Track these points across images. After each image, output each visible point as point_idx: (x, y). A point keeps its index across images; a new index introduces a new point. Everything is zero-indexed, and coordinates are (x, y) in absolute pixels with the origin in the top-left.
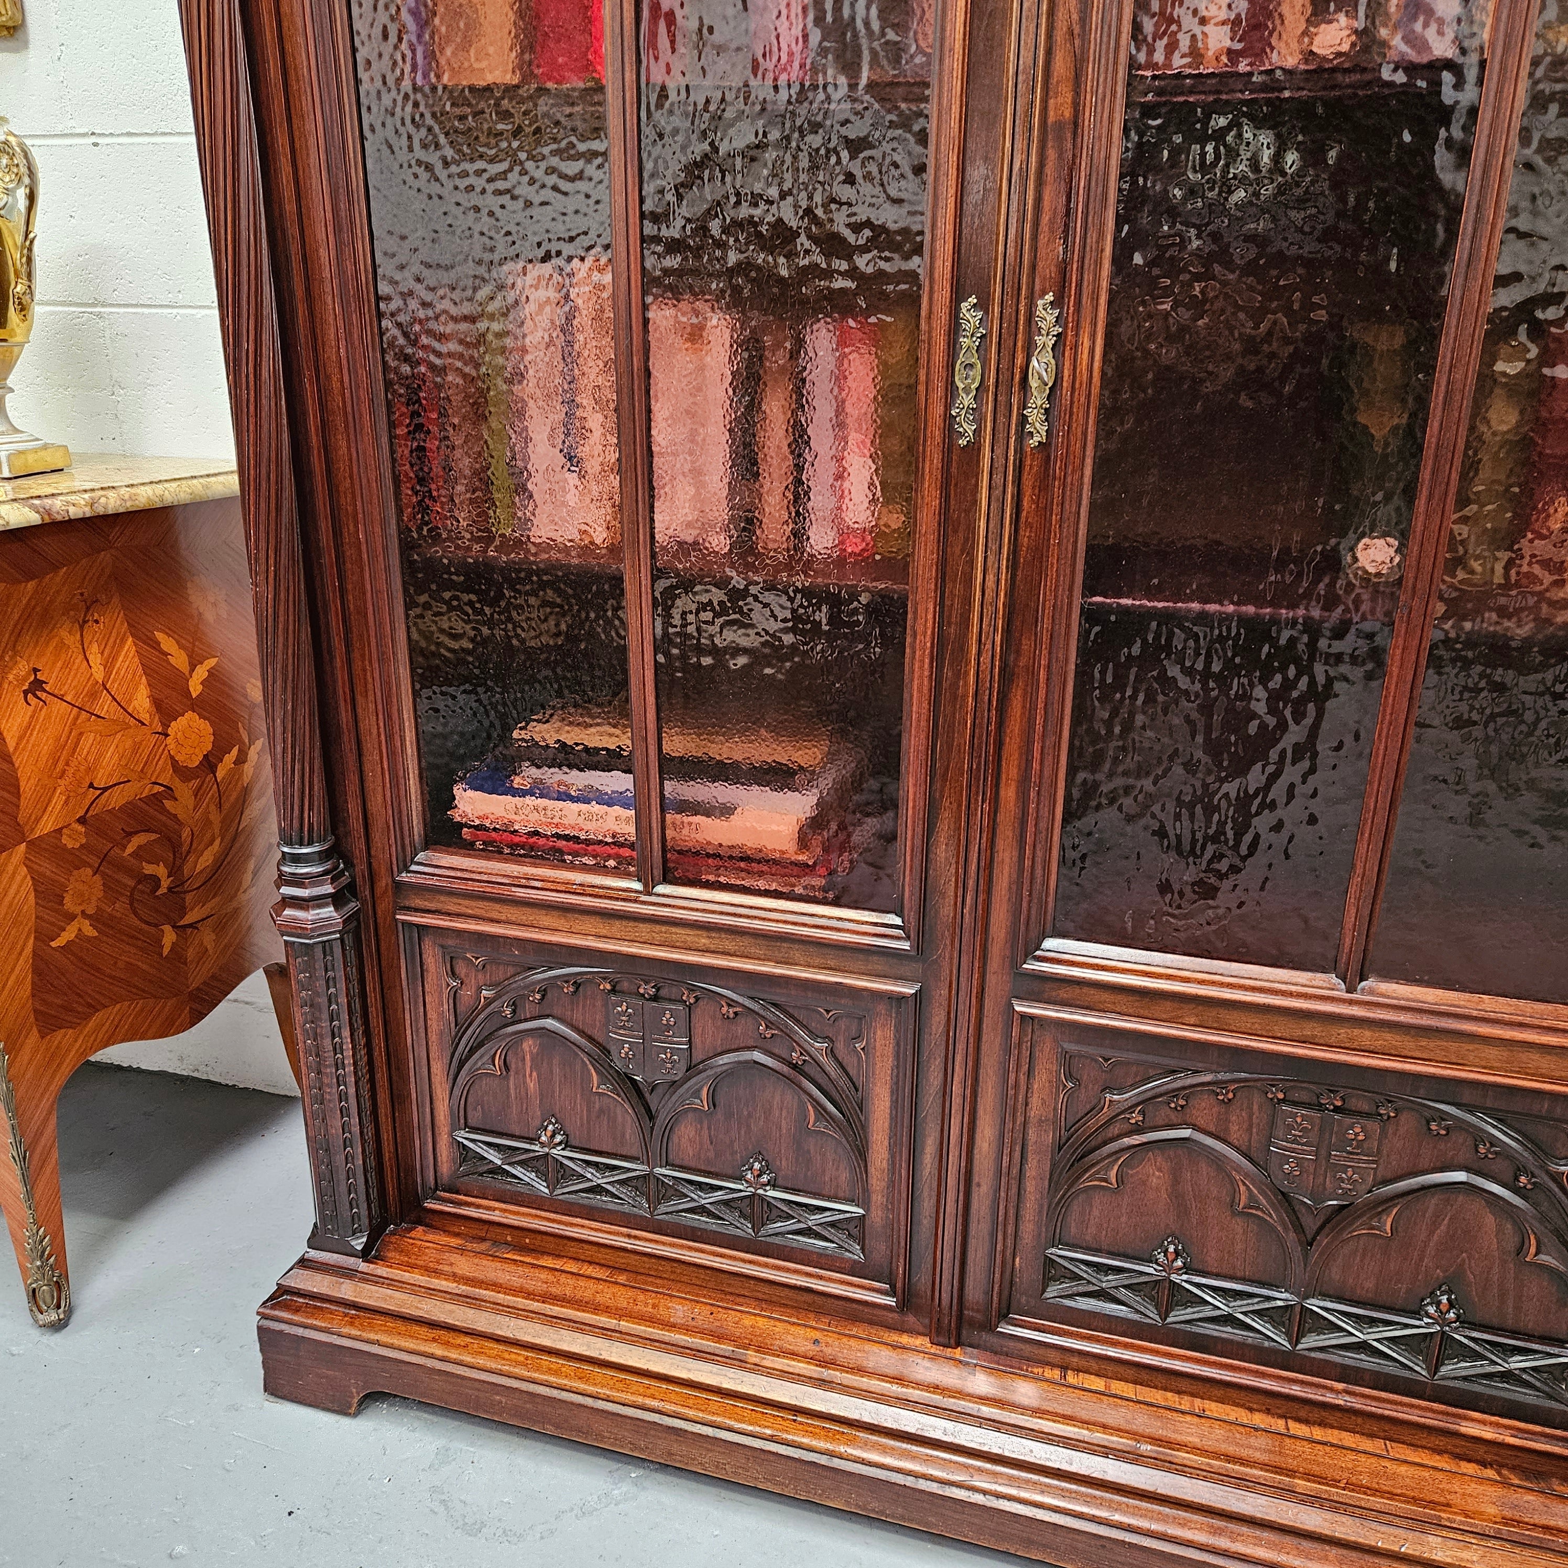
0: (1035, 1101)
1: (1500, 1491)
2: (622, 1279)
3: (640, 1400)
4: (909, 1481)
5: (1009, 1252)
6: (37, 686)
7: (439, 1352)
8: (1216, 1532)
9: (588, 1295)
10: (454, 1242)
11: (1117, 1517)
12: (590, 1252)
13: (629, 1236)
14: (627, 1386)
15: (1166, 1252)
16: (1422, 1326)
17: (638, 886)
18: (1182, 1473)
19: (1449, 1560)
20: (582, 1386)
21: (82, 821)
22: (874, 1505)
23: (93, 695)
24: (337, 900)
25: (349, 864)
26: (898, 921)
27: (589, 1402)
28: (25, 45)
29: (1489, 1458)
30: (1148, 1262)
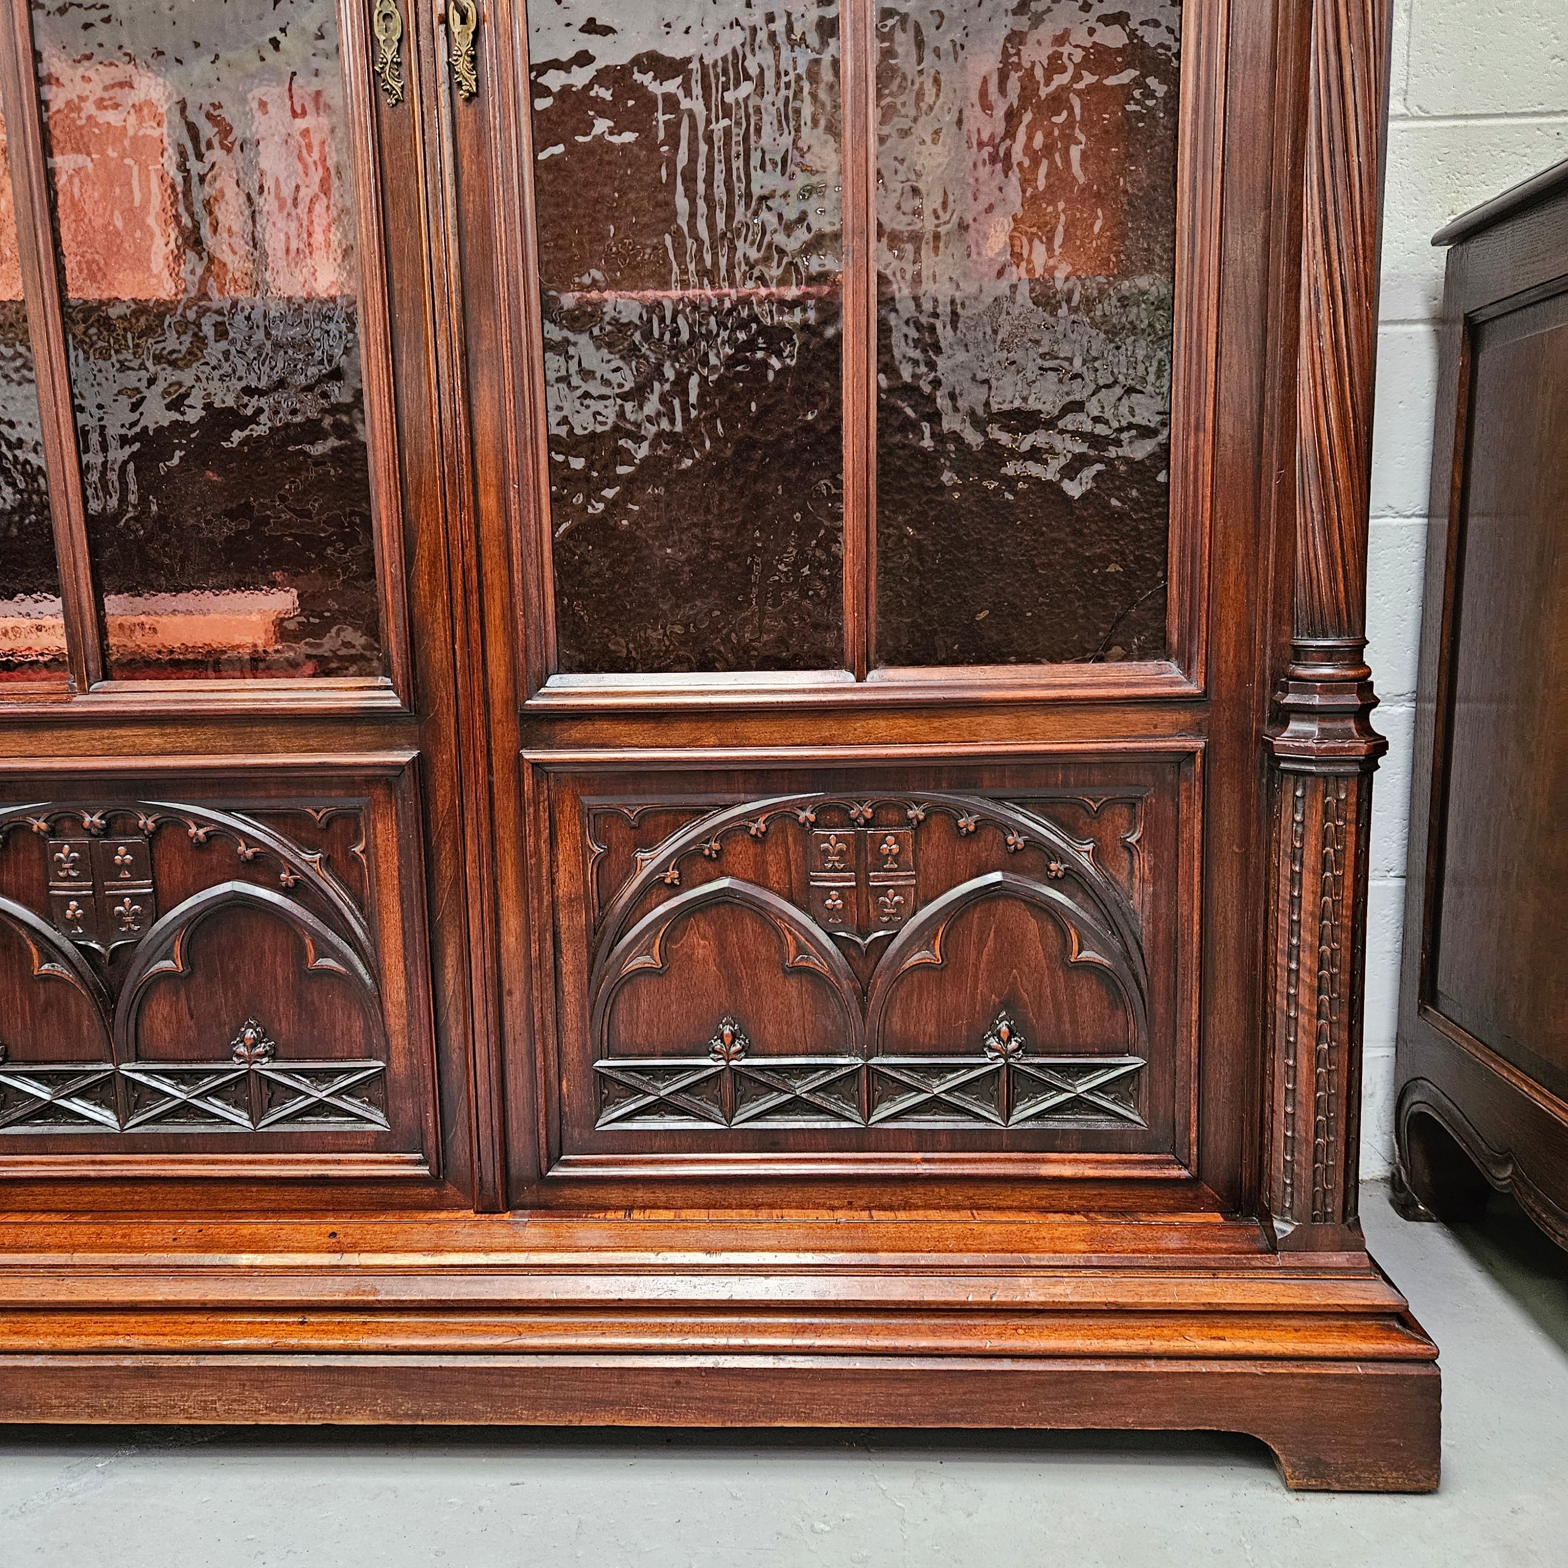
0: (562, 877)
1: (1089, 1229)
5: (553, 1072)
12: (42, 1194)
13: (93, 1162)
15: (721, 1038)
16: (988, 1064)
18: (759, 1273)
19: (1042, 1299)
22: (410, 1406)
26: (388, 681)
29: (1075, 1204)
30: (706, 1055)
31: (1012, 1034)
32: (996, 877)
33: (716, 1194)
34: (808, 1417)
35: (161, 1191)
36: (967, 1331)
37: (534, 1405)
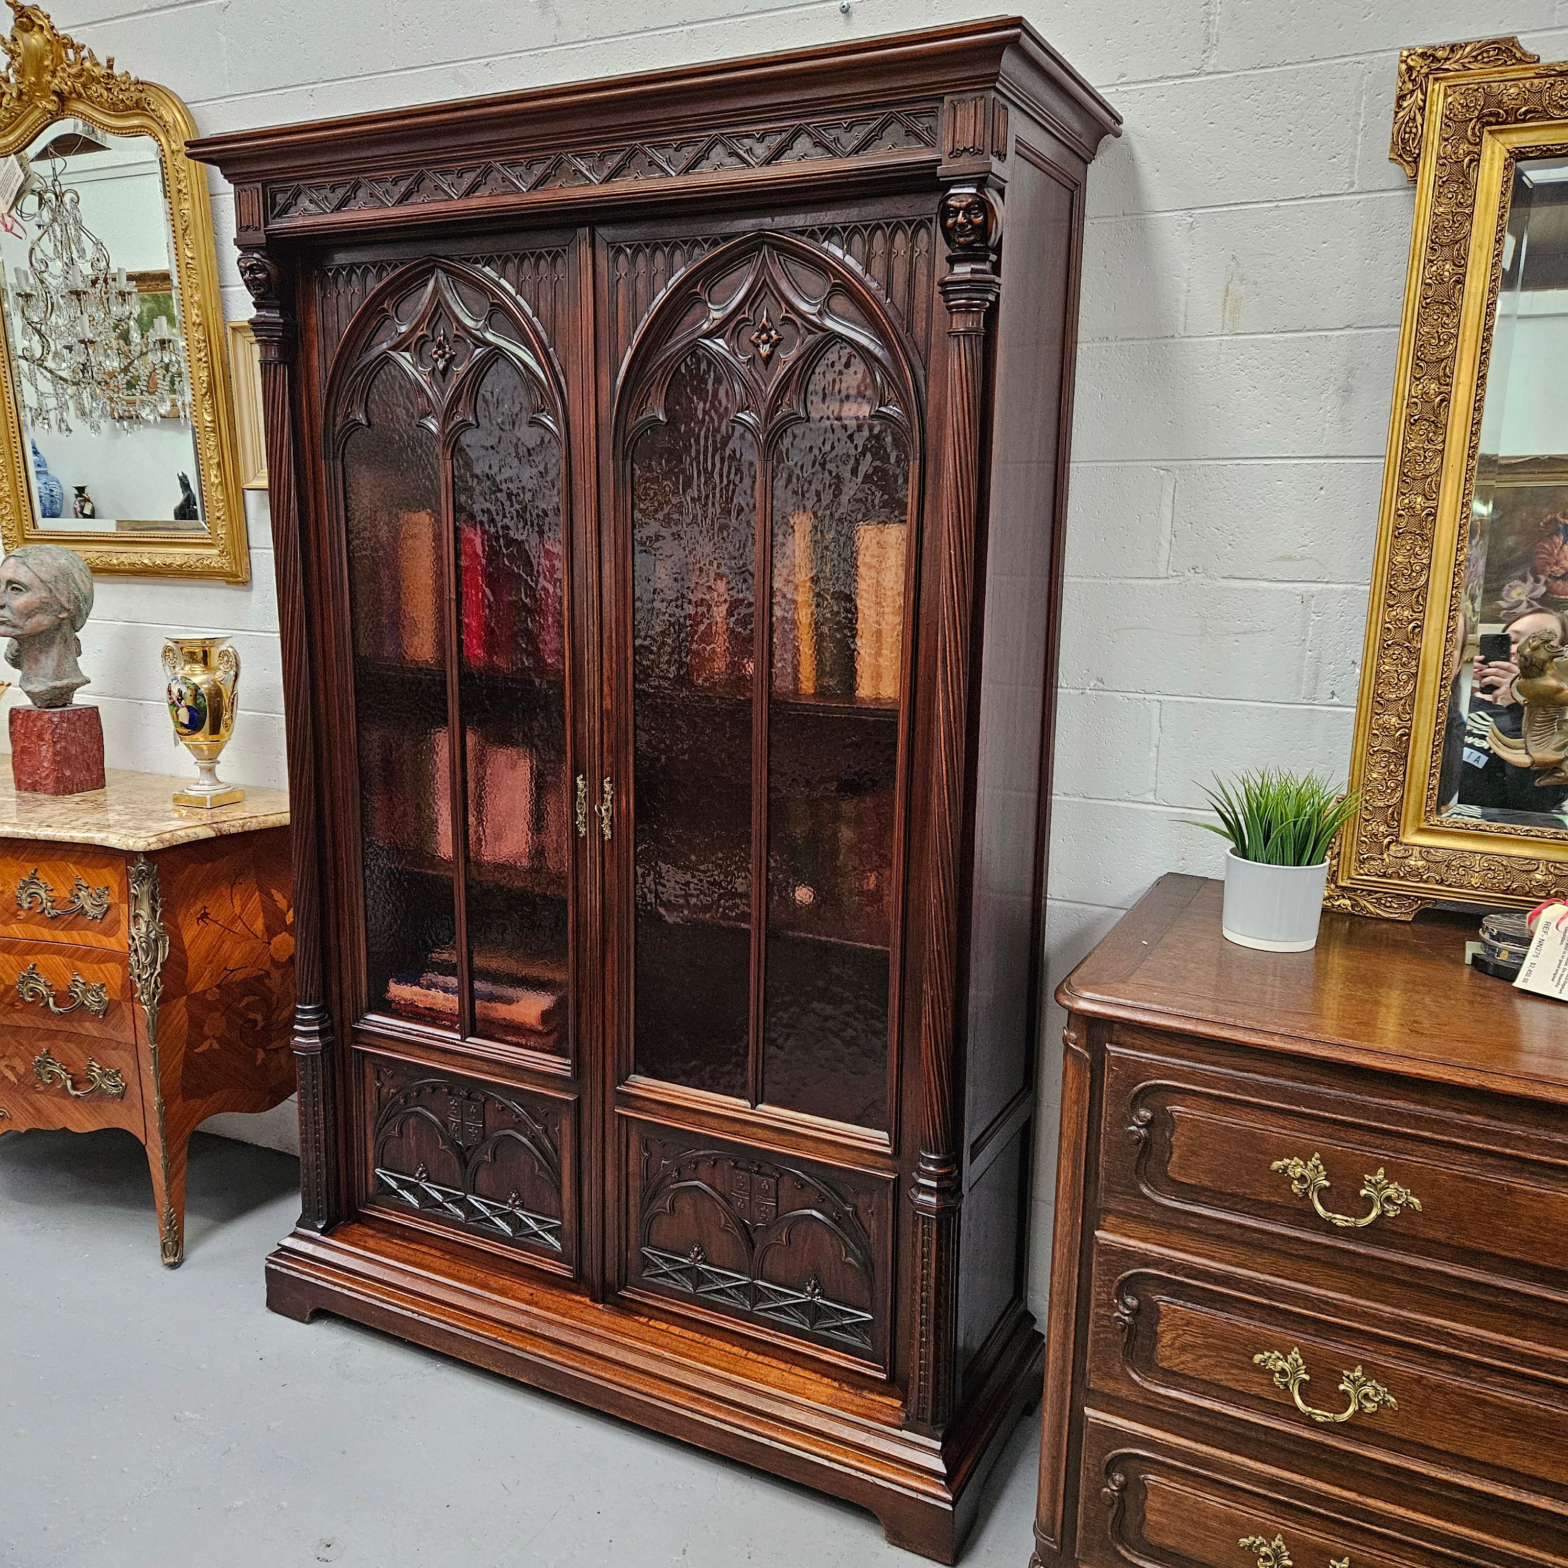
0: (631, 1162)
2: (447, 1257)
3: (440, 1317)
5: (624, 1248)
6: (205, 915)
8: (691, 1400)
9: (427, 1262)
10: (371, 1232)
11: (648, 1390)
12: (435, 1242)
13: (454, 1233)
14: (434, 1310)
15: (694, 1251)
16: (804, 1298)
17: (459, 1037)
18: (683, 1368)
20: (413, 1307)
21: (218, 986)
23: (233, 922)
24: (321, 1034)
25: (331, 1017)
26: (569, 1062)
27: (415, 1316)
28: (251, 589)
29: (837, 1377)
30: (685, 1257)
31: (816, 1287)
32: (811, 1211)
33: (686, 1323)
34: (689, 1438)
35: (479, 1254)
36: (757, 1422)
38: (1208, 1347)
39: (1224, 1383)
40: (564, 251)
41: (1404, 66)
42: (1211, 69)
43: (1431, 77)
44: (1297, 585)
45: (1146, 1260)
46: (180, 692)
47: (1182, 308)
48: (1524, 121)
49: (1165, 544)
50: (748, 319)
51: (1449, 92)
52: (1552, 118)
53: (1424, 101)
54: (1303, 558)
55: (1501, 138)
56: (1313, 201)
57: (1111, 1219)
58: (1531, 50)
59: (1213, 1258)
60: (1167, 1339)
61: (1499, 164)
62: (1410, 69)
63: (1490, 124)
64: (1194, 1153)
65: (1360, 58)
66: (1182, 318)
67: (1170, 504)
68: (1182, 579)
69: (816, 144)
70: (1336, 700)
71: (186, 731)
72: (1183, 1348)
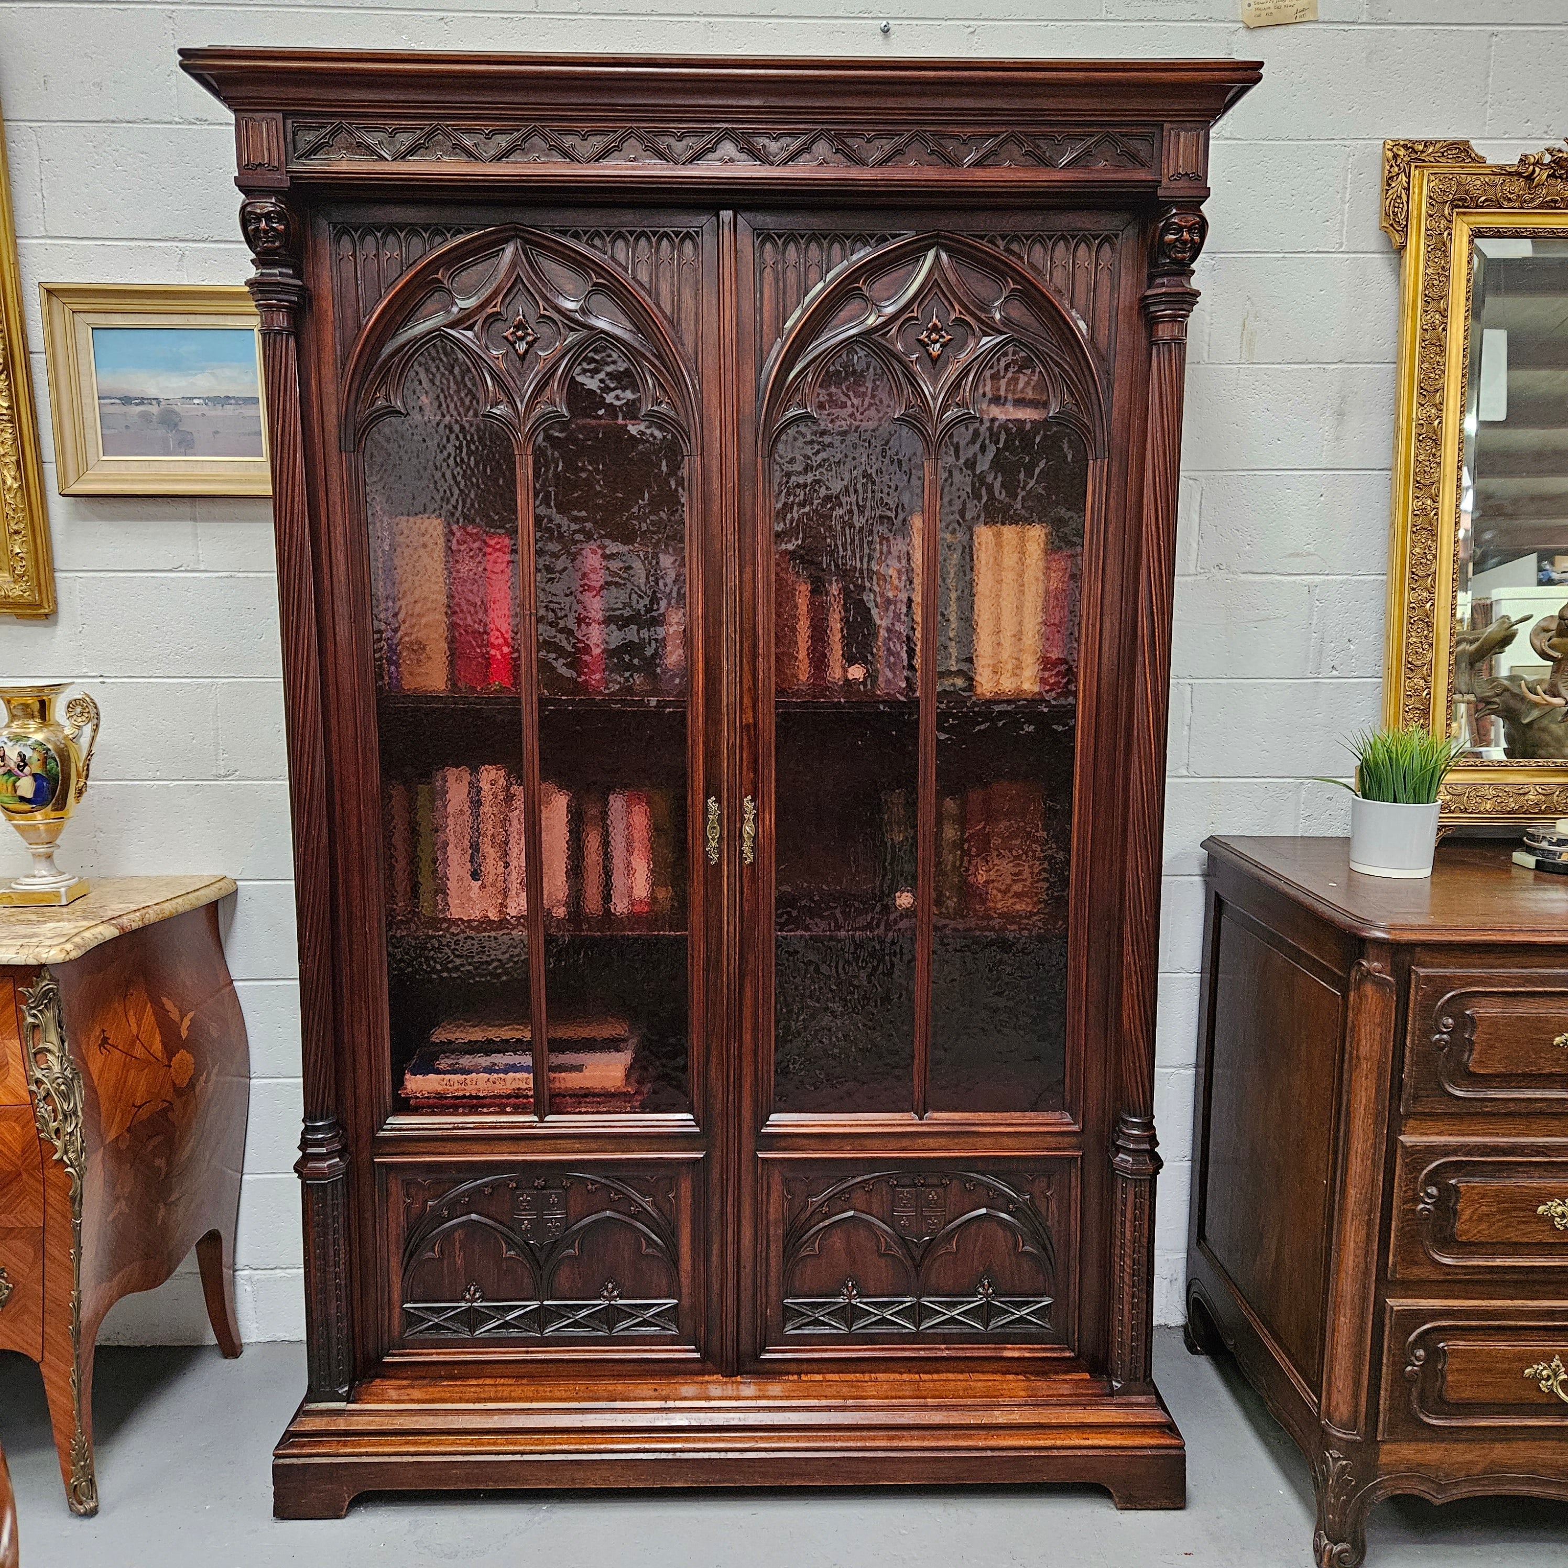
0: (771, 1210)
1: (1027, 1384)
2: (525, 1382)
3: (552, 1448)
4: (722, 1455)
5: (763, 1307)
6: (105, 1040)
7: (412, 1449)
8: (891, 1438)
9: (506, 1394)
10: (405, 1382)
11: (839, 1444)
12: (500, 1369)
13: (527, 1352)
14: (542, 1442)
15: (847, 1287)
16: (978, 1301)
17: (536, 1119)
18: (870, 1410)
19: (1005, 1421)
20: (511, 1448)
21: (129, 1130)
22: (703, 1477)
23: (133, 1044)
24: (341, 1153)
25: (345, 1130)
26: (690, 1117)
27: (518, 1457)
29: (1019, 1370)
30: (838, 1296)
31: (990, 1286)
32: (983, 1211)
33: (843, 1366)
34: (895, 1480)
35: (561, 1367)
36: (970, 1437)
37: (764, 1475)
38: (1500, 1212)
39: (1514, 1240)
40: (697, 233)
41: (1390, 154)
42: (1228, 135)
43: (1413, 165)
44: (1303, 577)
45: (1446, 1150)
46: (22, 757)
47: (1206, 338)
48: (1482, 207)
49: (1195, 546)
50: (916, 318)
51: (1432, 178)
52: (1501, 207)
53: (1409, 183)
54: (1309, 554)
55: (1465, 218)
56: (1310, 255)
57: (1411, 1123)
58: (1481, 153)
59: (1497, 1135)
60: (1466, 1215)
61: (1466, 239)
62: (1396, 156)
63: (1458, 206)
64: (1492, 1047)
65: (1347, 143)
66: (1206, 347)
67: (1197, 509)
68: (1209, 575)
69: (1027, 153)
70: (1335, 673)
71: (27, 807)
72: (1480, 1220)
